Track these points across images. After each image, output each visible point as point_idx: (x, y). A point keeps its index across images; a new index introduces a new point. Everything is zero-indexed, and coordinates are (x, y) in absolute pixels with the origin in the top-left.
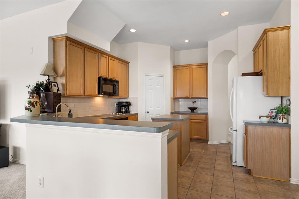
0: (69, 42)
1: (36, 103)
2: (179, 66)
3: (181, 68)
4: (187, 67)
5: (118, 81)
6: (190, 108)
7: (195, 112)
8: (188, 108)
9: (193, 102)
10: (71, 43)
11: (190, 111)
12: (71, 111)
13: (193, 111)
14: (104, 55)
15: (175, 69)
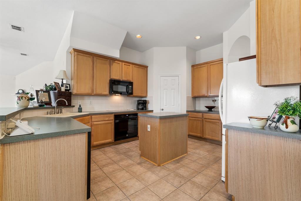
0: (76, 53)
1: (22, 98)
2: (197, 65)
3: (199, 67)
4: (205, 65)
5: (133, 82)
6: (207, 107)
7: (212, 111)
8: (206, 107)
9: (213, 101)
10: (79, 53)
11: (208, 110)
12: (81, 105)
13: (210, 110)
14: (116, 62)
15: (193, 68)
